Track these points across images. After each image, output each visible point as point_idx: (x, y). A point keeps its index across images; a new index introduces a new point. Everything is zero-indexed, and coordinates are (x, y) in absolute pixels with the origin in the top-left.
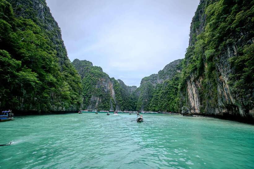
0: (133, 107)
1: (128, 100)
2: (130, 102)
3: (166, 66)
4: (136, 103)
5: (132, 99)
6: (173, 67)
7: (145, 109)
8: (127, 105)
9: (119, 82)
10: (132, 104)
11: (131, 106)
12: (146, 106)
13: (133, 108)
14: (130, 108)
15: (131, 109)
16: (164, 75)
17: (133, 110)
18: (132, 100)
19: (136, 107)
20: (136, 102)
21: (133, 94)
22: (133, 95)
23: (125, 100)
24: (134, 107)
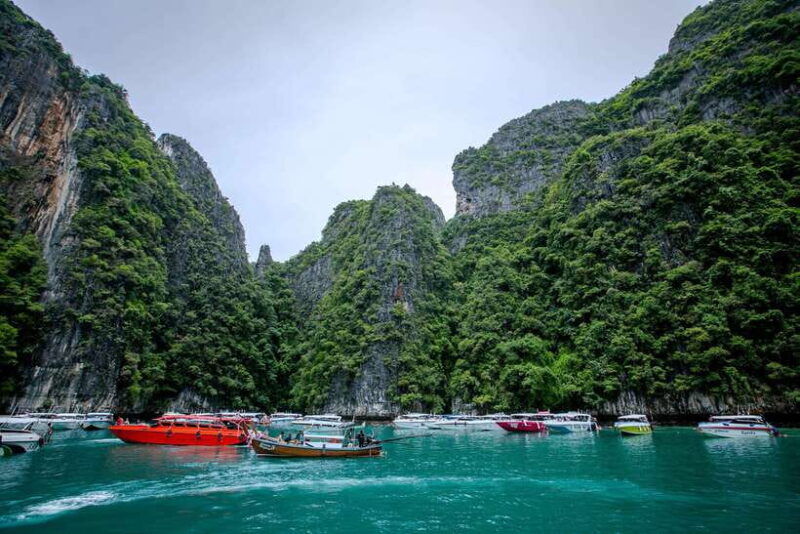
0: (260, 374)
1: (229, 309)
2: (244, 333)
3: (506, 128)
4: (285, 347)
5: (260, 311)
6: (555, 129)
7: (404, 389)
8: (210, 350)
9: (169, 151)
10: (261, 347)
11: (250, 364)
12: (407, 357)
13: (259, 386)
14: (233, 382)
15: (244, 393)
16: (500, 168)
17: (263, 398)
18: (261, 321)
19: (284, 379)
20: (291, 337)
21: (275, 285)
22: (274, 289)
23: (194, 304)
24: (273, 376)
